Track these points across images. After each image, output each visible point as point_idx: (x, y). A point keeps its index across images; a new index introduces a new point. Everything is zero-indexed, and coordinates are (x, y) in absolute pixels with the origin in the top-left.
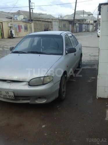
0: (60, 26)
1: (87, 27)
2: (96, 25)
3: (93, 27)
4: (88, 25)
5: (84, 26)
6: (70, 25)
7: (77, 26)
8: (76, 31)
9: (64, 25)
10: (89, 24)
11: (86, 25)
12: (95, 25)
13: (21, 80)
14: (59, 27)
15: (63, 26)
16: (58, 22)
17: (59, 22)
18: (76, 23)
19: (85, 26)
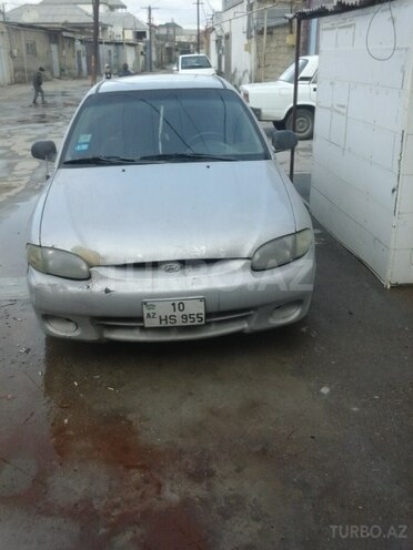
0: (15, 51)
1: (117, 57)
2: (145, 48)
3: (137, 54)
4: (120, 47)
5: (103, 50)
6: (54, 47)
7: (79, 52)
8: (76, 72)
9: (27, 45)
10: (122, 44)
11: (111, 48)
12: (141, 49)
13: (223, 256)
14: (13, 57)
15: (28, 53)
16: (6, 35)
17: (9, 33)
18: (73, 39)
19: (110, 51)
